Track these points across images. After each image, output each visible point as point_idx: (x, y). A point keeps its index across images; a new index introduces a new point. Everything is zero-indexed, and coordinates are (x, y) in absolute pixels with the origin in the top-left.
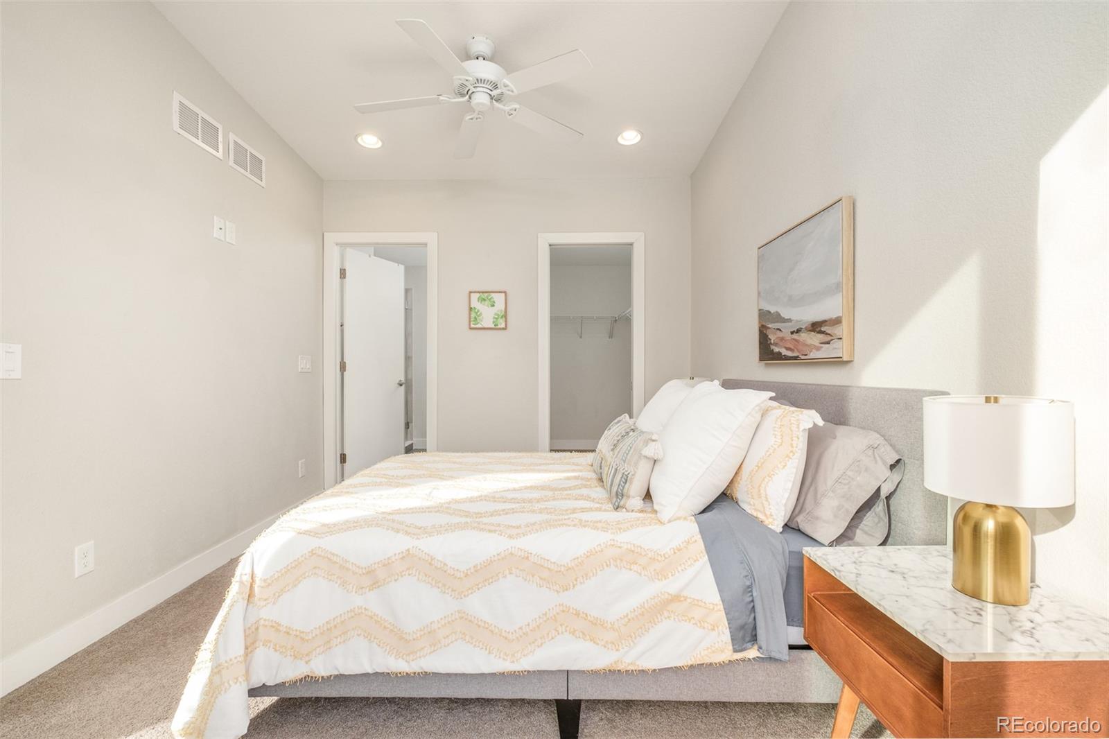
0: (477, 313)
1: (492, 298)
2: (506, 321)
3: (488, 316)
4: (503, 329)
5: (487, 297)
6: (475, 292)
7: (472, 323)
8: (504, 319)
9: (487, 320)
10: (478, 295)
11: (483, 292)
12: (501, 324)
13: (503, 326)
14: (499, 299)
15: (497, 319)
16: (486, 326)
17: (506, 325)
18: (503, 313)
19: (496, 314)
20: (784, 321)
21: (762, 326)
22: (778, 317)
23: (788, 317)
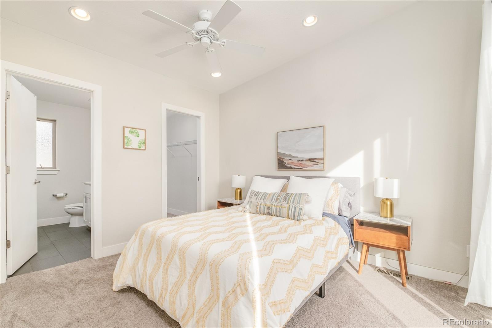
0: (128, 140)
1: (138, 132)
2: (145, 146)
3: (135, 142)
4: (144, 150)
5: (135, 131)
6: (127, 127)
7: (125, 145)
8: (144, 144)
9: (134, 143)
10: (129, 129)
11: (132, 128)
12: (142, 147)
13: (144, 148)
14: (141, 133)
15: (140, 144)
16: (134, 148)
17: (145, 147)
18: (144, 141)
19: (140, 141)
20: (294, 157)
21: (280, 158)
22: (290, 156)
23: (296, 156)
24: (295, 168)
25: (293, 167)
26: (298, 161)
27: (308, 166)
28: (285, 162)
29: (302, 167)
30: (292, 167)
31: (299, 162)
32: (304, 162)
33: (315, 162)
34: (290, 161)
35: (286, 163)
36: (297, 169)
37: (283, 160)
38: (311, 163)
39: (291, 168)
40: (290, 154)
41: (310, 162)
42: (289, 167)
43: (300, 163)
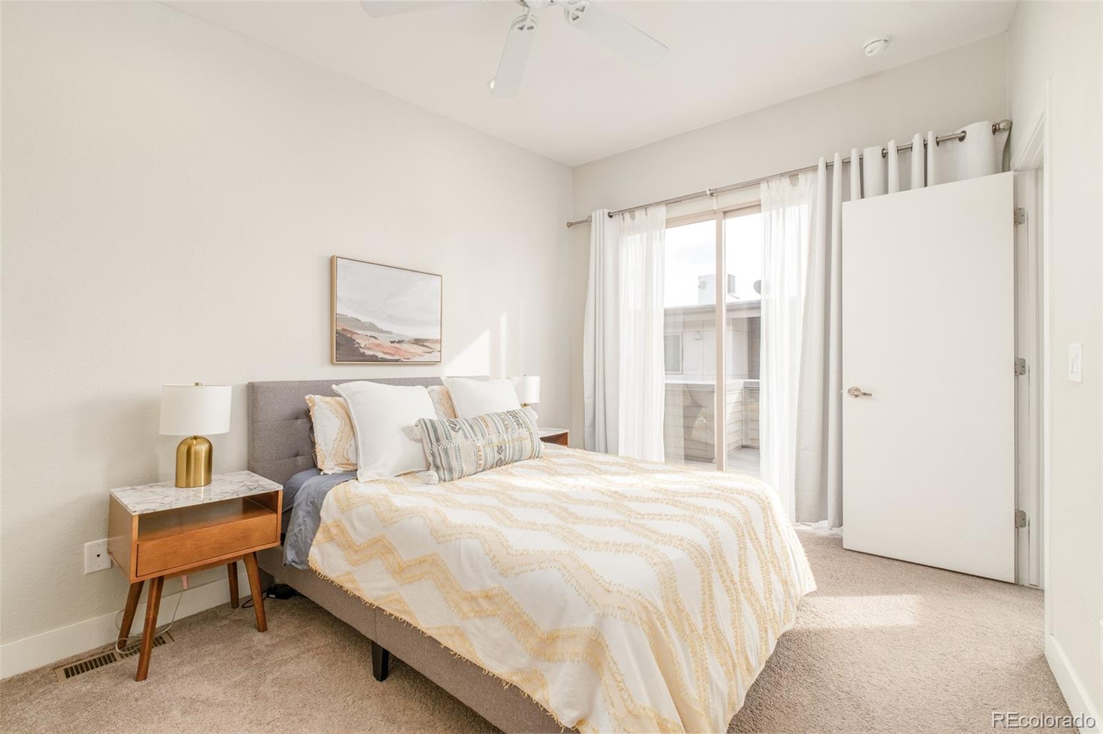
20: (382, 331)
21: (344, 330)
22: (372, 327)
23: (386, 330)
24: (383, 360)
25: (380, 355)
26: (392, 342)
27: (414, 354)
28: (359, 344)
29: (400, 356)
30: (376, 356)
31: (393, 345)
32: (405, 346)
33: (426, 346)
34: (373, 340)
35: (363, 346)
36: (389, 361)
37: (354, 337)
38: (418, 349)
39: (374, 360)
40: (373, 322)
41: (416, 346)
42: (368, 356)
43: (397, 348)
